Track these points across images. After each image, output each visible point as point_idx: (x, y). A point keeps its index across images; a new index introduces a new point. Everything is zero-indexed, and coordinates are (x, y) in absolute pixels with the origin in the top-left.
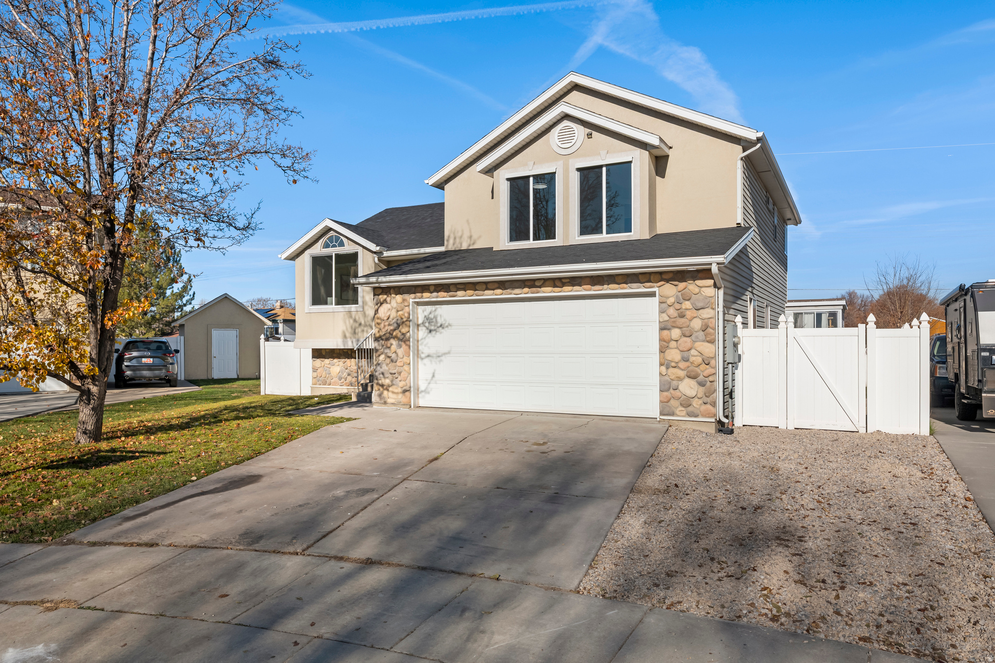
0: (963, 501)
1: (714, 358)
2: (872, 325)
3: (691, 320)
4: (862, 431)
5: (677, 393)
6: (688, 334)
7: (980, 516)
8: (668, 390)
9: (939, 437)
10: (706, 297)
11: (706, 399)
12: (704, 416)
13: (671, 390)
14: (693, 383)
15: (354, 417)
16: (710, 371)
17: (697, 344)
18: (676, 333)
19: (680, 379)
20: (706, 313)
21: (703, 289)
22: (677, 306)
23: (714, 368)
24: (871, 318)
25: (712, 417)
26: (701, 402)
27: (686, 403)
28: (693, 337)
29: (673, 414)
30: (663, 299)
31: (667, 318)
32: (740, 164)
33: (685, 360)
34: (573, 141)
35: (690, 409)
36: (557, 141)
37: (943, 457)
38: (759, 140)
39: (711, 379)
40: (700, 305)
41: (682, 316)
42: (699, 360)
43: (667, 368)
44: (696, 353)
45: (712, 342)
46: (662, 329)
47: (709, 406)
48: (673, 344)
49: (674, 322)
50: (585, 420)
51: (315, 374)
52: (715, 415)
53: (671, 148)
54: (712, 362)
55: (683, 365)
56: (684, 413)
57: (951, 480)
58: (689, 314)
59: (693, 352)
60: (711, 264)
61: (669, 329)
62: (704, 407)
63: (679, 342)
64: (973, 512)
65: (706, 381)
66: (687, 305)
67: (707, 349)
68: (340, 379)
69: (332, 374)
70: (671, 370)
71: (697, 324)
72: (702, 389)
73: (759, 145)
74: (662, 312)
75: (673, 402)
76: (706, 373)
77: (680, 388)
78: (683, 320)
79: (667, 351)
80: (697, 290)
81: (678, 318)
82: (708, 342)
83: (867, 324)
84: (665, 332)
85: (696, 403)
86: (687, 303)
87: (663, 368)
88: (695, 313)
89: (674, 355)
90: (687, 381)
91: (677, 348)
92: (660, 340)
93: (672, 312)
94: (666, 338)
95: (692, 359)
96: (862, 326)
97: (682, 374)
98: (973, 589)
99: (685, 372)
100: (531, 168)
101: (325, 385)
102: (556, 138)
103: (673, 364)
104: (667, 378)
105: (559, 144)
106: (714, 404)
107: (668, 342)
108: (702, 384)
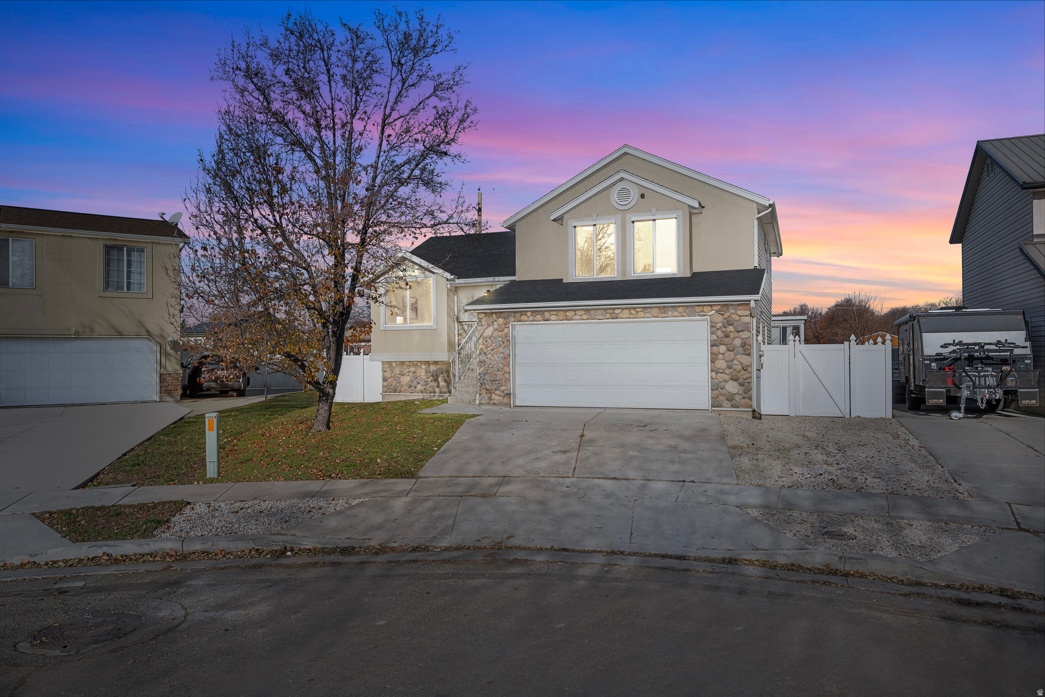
0: (918, 448)
1: (750, 366)
2: (853, 342)
3: (733, 340)
4: (848, 416)
5: (724, 391)
6: (731, 349)
7: (928, 453)
8: (717, 389)
9: (899, 419)
10: (745, 323)
11: (745, 395)
12: (743, 407)
13: (720, 390)
14: (735, 384)
15: (477, 414)
16: (748, 375)
17: (738, 356)
18: (723, 349)
19: (726, 381)
20: (744, 335)
21: (742, 317)
22: (724, 329)
23: (750, 373)
24: (853, 337)
25: (749, 408)
26: (741, 397)
27: (730, 398)
28: (735, 352)
29: (721, 406)
30: (713, 324)
31: (716, 338)
32: (756, 222)
33: (729, 367)
34: (630, 200)
35: (733, 402)
36: (616, 199)
37: (903, 429)
38: (770, 205)
39: (748, 381)
40: (740, 328)
41: (727, 336)
42: (740, 367)
43: (716, 374)
44: (738, 363)
45: (749, 355)
46: (712, 346)
47: (747, 400)
48: (721, 356)
49: (722, 340)
50: (658, 412)
51: (386, 383)
52: (751, 406)
53: (703, 207)
54: (749, 369)
55: (727, 371)
56: (729, 405)
57: (910, 439)
58: (732, 335)
59: (735, 362)
60: (750, 301)
61: (717, 346)
62: (743, 401)
63: (725, 355)
64: (924, 452)
65: (745, 383)
66: (731, 328)
67: (744, 359)
68: (410, 387)
69: (402, 383)
70: (719, 375)
71: (738, 342)
72: (742, 388)
73: (770, 209)
74: (712, 333)
75: (720, 397)
76: (745, 377)
77: (726, 387)
78: (728, 339)
79: (717, 361)
80: (738, 318)
81: (724, 338)
82: (746, 355)
83: (850, 341)
84: (715, 348)
85: (737, 398)
86: (731, 327)
87: (714, 374)
88: (736, 334)
89: (721, 364)
90: (731, 382)
91: (724, 359)
92: (711, 353)
93: (720, 333)
94: (716, 352)
95: (734, 367)
96: (846, 343)
97: (727, 377)
98: (927, 478)
99: (730, 376)
100: (594, 219)
101: (395, 392)
102: (616, 196)
103: (721, 371)
104: (716, 380)
105: (618, 201)
106: (750, 399)
107: (717, 356)
108: (741, 385)
